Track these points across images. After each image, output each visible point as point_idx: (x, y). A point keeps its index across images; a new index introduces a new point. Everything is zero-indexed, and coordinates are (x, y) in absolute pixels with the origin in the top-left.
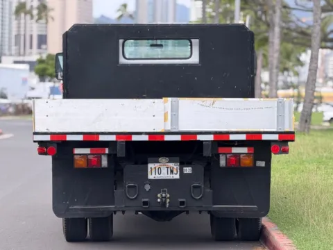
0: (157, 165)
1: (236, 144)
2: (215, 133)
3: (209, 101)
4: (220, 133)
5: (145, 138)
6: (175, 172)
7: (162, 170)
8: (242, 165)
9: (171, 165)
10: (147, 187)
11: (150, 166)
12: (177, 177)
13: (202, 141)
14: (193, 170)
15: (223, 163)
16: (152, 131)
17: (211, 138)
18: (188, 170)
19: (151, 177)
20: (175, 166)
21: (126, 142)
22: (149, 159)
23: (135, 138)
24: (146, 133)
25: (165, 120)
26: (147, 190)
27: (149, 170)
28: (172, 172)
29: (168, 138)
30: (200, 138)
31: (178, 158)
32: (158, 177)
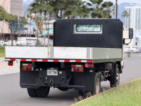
0: (50, 70)
1: (77, 64)
2: (65, 59)
3: (64, 48)
4: (67, 59)
5: (41, 61)
6: (56, 73)
7: (52, 72)
8: (79, 71)
9: (55, 70)
10: (46, 78)
11: (48, 70)
12: (57, 75)
13: (60, 62)
14: (62, 72)
15: (72, 70)
16: (44, 58)
17: (63, 61)
18: (61, 72)
19: (48, 74)
20: (56, 71)
21: (35, 62)
22: (48, 68)
23: (38, 61)
24: (42, 59)
25: (48, 54)
26: (46, 79)
27: (47, 72)
28: (55, 73)
29: (49, 61)
30: (60, 61)
31: (57, 68)
32: (50, 75)
